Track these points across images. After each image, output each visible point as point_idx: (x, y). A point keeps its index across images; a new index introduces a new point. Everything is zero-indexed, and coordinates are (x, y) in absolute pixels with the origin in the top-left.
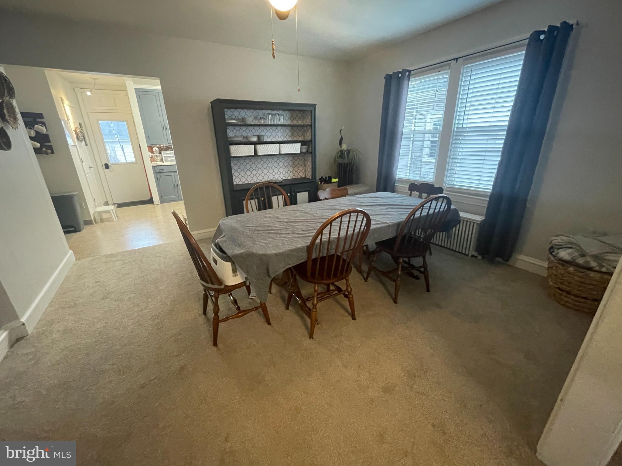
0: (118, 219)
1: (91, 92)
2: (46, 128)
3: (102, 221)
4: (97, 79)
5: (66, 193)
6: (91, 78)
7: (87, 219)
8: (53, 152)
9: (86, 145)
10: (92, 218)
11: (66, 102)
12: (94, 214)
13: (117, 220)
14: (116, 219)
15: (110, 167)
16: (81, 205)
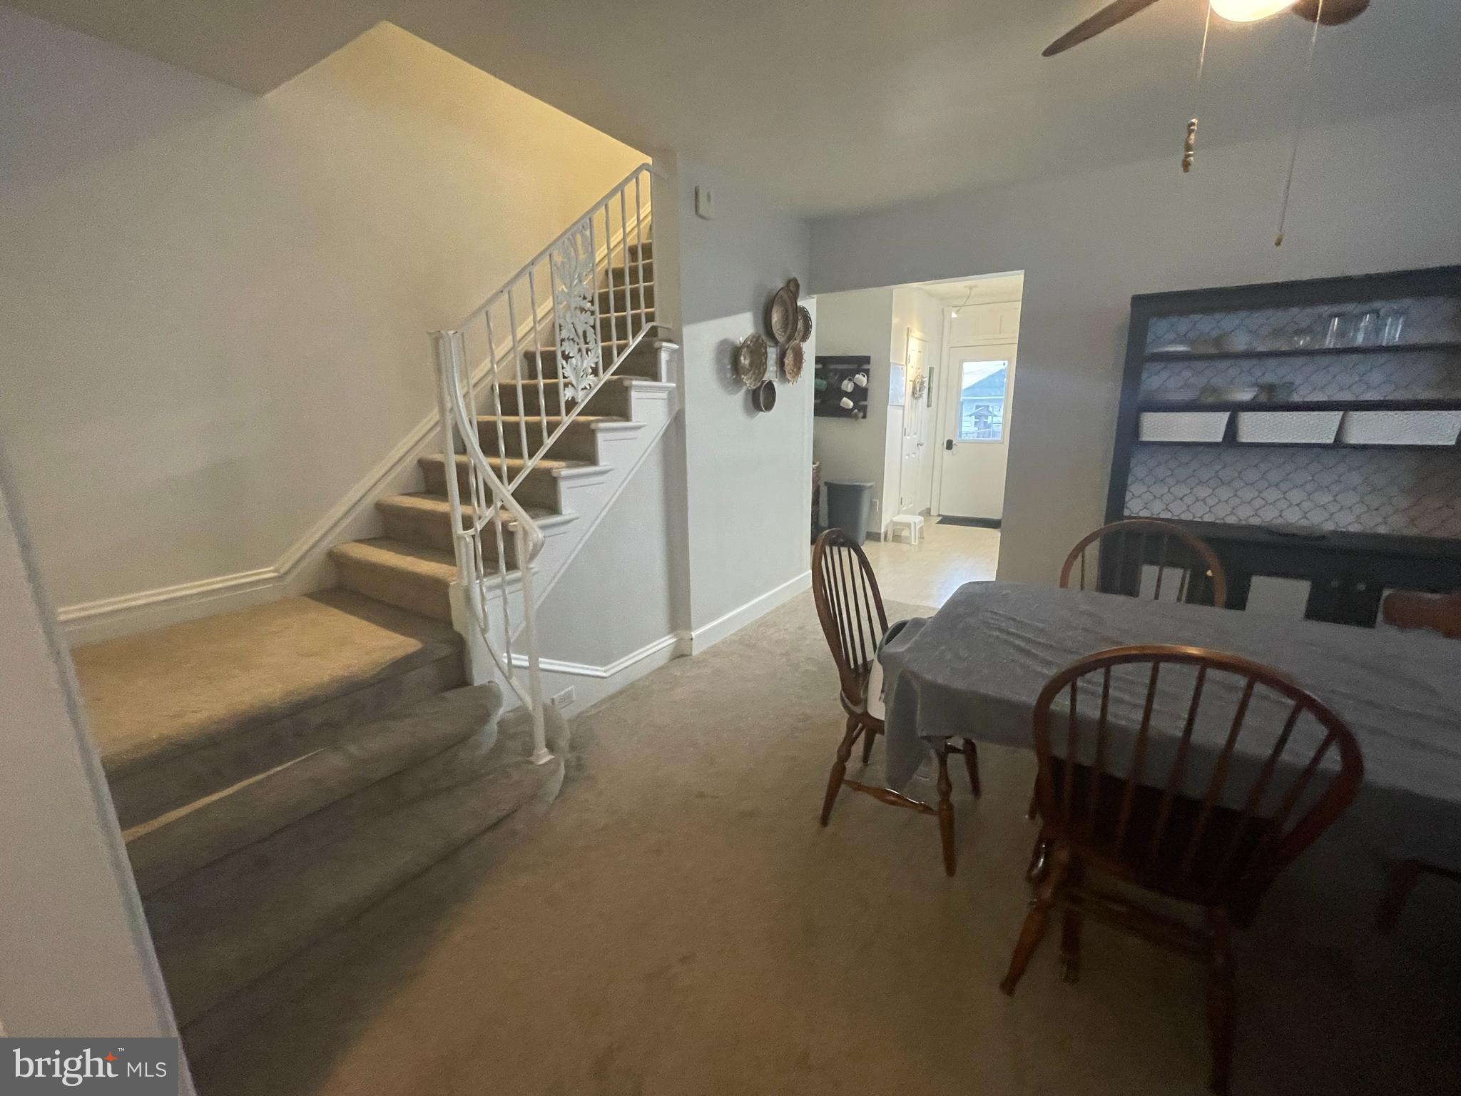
0: (920, 543)
1: (957, 312)
2: (868, 380)
3: (897, 538)
4: (975, 287)
5: (856, 482)
6: (965, 287)
7: (874, 530)
8: (864, 417)
9: (928, 406)
10: (883, 531)
11: (916, 334)
12: (887, 526)
13: (917, 543)
14: (915, 542)
15: (954, 446)
16: (872, 505)
